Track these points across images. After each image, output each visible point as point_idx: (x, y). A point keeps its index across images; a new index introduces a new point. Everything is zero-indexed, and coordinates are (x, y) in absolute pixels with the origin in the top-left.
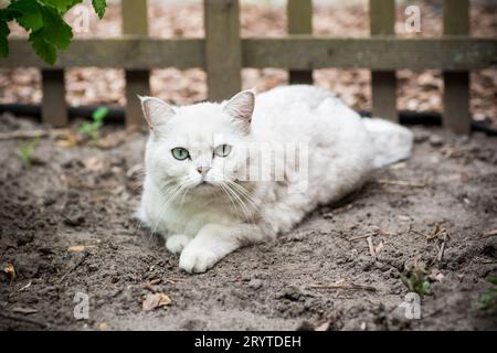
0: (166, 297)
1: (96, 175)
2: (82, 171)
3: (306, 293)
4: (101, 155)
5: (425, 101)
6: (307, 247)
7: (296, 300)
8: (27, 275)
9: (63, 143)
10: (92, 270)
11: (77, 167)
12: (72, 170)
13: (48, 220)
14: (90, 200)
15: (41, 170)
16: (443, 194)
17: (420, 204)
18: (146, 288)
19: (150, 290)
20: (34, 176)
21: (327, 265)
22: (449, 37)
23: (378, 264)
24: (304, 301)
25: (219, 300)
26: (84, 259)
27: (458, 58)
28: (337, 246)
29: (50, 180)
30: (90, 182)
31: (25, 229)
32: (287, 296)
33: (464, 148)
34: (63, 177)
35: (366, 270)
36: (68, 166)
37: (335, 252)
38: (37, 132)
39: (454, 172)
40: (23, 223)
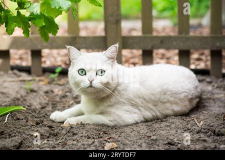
0: (115, 144)
1: (60, 96)
2: (53, 95)
3: (177, 142)
4: (60, 88)
5: (198, 65)
6: (167, 124)
7: (173, 145)
8: (44, 137)
9: (41, 83)
10: (74, 134)
11: (51, 93)
12: (49, 94)
13: (46, 114)
14: (62, 106)
15: (35, 94)
16: (219, 102)
17: (210, 106)
18: (105, 141)
19: (107, 141)
20: (33, 97)
21: (179, 131)
22: (213, 35)
23: (203, 130)
24: (177, 145)
25: (139, 145)
26: (70, 129)
27: (218, 44)
28: (181, 123)
29: (40, 98)
30: (58, 99)
31: (37, 118)
32: (169, 143)
33: (222, 84)
34: (45, 97)
35: (198, 133)
36: (47, 92)
37: (181, 126)
38: (30, 78)
39: (221, 93)
40: (36, 115)
